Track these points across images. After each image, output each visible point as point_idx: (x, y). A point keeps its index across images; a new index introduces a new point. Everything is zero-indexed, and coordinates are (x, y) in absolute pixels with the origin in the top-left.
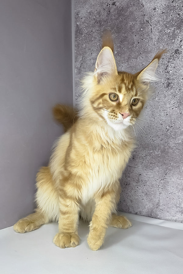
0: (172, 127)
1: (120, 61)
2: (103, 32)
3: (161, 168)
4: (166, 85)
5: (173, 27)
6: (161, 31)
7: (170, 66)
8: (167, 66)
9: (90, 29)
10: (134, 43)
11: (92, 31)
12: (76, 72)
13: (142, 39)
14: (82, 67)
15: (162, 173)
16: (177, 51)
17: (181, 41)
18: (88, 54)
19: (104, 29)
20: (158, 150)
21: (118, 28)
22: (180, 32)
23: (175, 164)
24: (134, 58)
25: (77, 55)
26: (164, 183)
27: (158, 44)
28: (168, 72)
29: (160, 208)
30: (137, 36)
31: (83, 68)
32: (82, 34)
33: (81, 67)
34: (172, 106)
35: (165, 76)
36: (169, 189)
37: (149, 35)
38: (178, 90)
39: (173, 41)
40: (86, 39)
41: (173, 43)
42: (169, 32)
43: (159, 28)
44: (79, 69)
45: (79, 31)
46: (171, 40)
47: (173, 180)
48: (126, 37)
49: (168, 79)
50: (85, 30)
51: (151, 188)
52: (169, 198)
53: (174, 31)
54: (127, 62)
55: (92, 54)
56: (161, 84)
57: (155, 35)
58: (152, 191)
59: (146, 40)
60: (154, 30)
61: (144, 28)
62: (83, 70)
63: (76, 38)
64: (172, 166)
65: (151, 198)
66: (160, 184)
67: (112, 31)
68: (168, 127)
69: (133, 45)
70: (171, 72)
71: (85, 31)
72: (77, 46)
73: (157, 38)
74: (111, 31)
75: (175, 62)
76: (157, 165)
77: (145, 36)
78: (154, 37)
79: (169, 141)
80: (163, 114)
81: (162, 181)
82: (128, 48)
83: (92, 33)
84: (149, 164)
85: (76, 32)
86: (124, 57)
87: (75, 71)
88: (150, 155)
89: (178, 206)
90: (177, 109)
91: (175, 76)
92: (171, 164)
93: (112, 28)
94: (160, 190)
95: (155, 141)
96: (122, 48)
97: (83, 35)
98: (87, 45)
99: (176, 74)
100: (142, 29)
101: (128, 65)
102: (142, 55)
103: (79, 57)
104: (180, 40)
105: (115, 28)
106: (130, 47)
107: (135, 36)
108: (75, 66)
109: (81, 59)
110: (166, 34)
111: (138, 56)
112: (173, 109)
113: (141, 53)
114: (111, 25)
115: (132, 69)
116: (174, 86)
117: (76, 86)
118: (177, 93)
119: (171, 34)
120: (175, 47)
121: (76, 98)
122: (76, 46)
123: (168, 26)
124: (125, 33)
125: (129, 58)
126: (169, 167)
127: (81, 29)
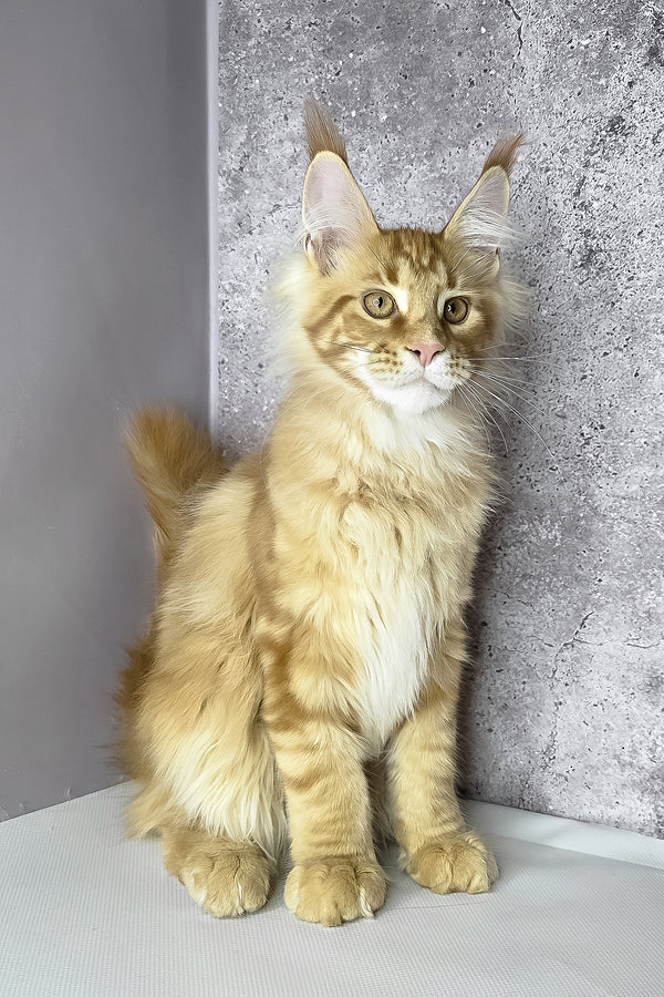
0: (602, 427)
1: (399, 154)
2: (332, 31)
3: (565, 598)
4: (578, 257)
5: (599, 27)
6: (556, 41)
7: (594, 184)
8: (582, 182)
9: (281, 17)
10: (453, 83)
11: (288, 28)
12: (222, 189)
13: (485, 71)
14: (246, 169)
15: (570, 618)
16: (616, 125)
17: (631, 84)
18: (271, 117)
19: (336, 21)
20: (552, 522)
21: (392, 19)
22: (628, 47)
23: (617, 583)
24: (454, 144)
25: (230, 119)
26: (577, 660)
27: (547, 92)
28: (585, 206)
29: (558, 768)
30: (465, 56)
31: (252, 174)
32: (248, 37)
33: (241, 169)
34: (602, 342)
35: (573, 221)
36: (593, 685)
37: (509, 55)
38: (624, 279)
39: (603, 81)
40: (265, 58)
41: (602, 90)
42: (586, 47)
43: (549, 27)
44: (234, 180)
45: (235, 25)
46: (594, 77)
47: (610, 647)
48: (425, 58)
49: (587, 233)
50: (259, 22)
51: (524, 683)
52: (594, 727)
53: (605, 43)
54: (426, 156)
55: (286, 118)
56: (562, 252)
57: (534, 57)
58: (528, 695)
59: (498, 75)
60: (528, 37)
61: (491, 26)
62: (249, 181)
63: (222, 50)
64: (607, 591)
65: (520, 726)
66: (560, 663)
67: (370, 32)
68: (586, 429)
69: (450, 89)
70: (596, 205)
71: (259, 25)
72: (230, 83)
73: (541, 68)
74: (364, 31)
75: (609, 165)
76: (549, 585)
77: (497, 58)
78: (528, 64)
79: (593, 485)
80: (568, 374)
81: (566, 653)
82: (431, 103)
83: (288, 33)
84: (518, 580)
85: (225, 26)
86: (416, 139)
87: (217, 186)
88: (521, 542)
89: (627, 759)
90: (620, 355)
91: (612, 224)
92: (600, 581)
93: (370, 21)
94: (556, 691)
95: (539, 487)
96: (410, 102)
97: (252, 42)
98: (269, 81)
99: (613, 213)
100: (483, 30)
101: (432, 171)
102: (483, 135)
103: (234, 128)
104: (628, 79)
105: (381, 21)
106: (438, 98)
107: (460, 54)
108: (220, 167)
109: (242, 139)
110: (574, 53)
111: (470, 137)
112: (606, 354)
113: (480, 125)
114: (367, 6)
115: (447, 186)
116: (609, 264)
117: (220, 248)
118: (620, 290)
119: (594, 55)
120: (609, 105)
121: (223, 297)
122: (224, 82)
123: (581, 20)
124: (417, 42)
125: (435, 142)
126: (596, 592)
127: (244, 17)
